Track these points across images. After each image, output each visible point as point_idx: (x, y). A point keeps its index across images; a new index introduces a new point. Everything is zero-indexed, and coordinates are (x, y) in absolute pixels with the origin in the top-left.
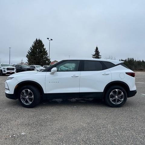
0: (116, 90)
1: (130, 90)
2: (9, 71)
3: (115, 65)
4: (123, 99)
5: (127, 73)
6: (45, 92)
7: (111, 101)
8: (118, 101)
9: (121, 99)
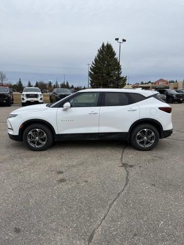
0: (145, 130)
1: (164, 130)
2: (29, 99)
3: (145, 97)
4: (153, 141)
5: (160, 109)
6: (57, 133)
7: (138, 143)
8: (148, 143)
9: (151, 140)
